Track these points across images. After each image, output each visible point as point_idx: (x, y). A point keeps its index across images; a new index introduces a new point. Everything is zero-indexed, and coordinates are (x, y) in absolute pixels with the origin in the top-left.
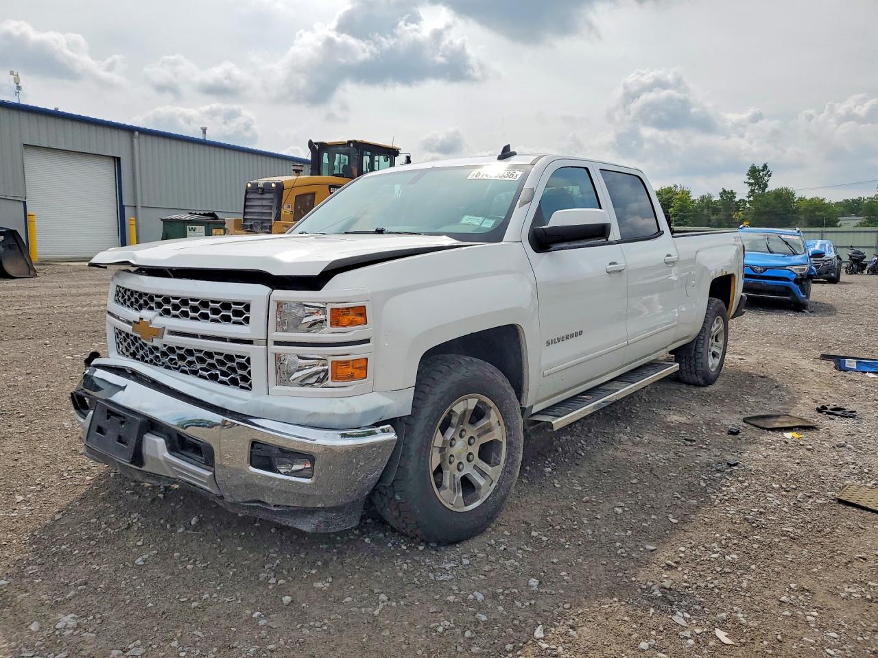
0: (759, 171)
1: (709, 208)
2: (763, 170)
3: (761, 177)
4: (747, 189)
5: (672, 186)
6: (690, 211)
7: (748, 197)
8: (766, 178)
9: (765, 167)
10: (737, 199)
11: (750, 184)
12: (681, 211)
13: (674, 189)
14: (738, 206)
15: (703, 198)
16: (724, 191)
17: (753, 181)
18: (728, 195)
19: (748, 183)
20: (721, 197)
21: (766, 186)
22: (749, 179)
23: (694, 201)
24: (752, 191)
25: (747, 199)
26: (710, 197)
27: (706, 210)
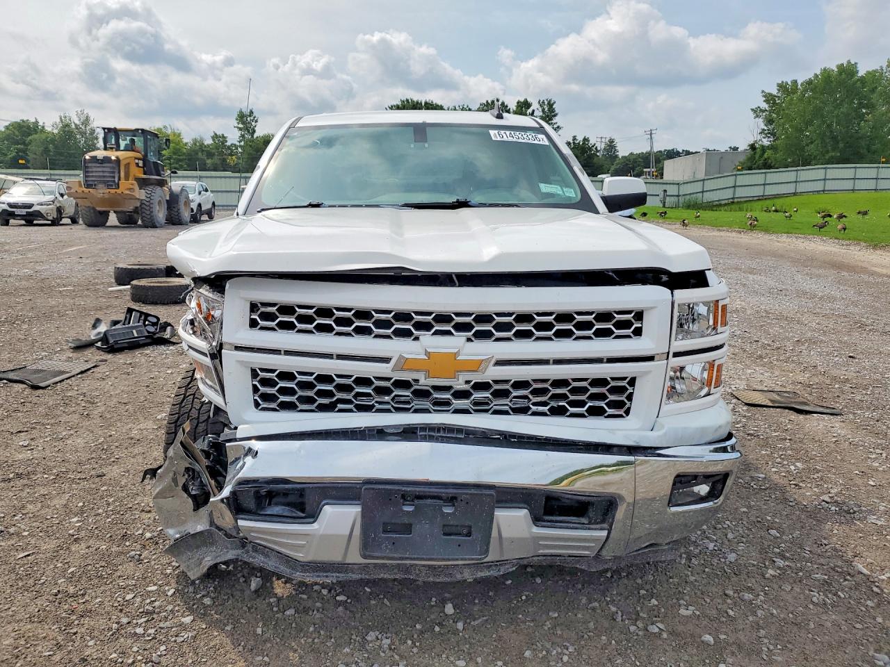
0: (246, 116)
1: (203, 151)
2: (250, 116)
3: (249, 123)
4: (238, 133)
5: (162, 127)
6: (184, 154)
7: (240, 142)
8: (253, 123)
9: (251, 112)
10: (228, 144)
11: (240, 129)
12: (175, 154)
13: (164, 130)
14: (231, 150)
15: (195, 141)
16: (216, 134)
17: (242, 126)
18: (220, 139)
19: (238, 127)
20: (214, 140)
21: (254, 131)
22: (238, 123)
23: (186, 144)
24: (243, 136)
25: (238, 144)
26: (202, 139)
27: (200, 154)
